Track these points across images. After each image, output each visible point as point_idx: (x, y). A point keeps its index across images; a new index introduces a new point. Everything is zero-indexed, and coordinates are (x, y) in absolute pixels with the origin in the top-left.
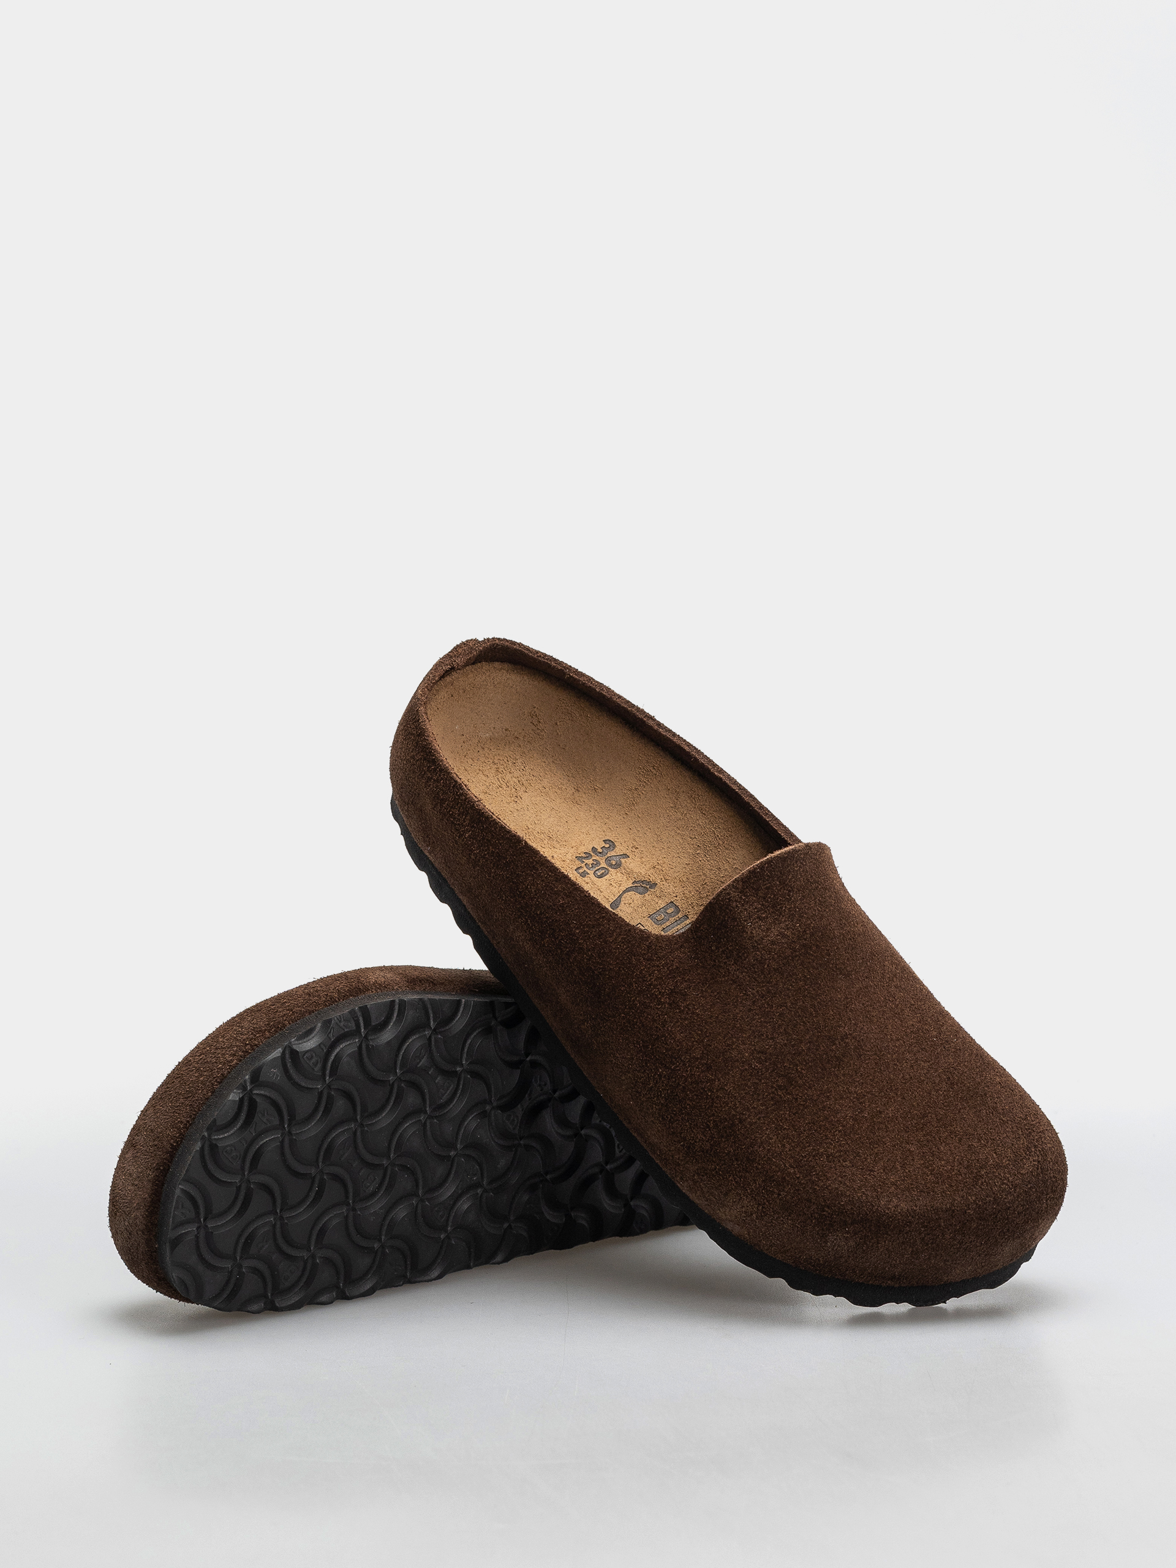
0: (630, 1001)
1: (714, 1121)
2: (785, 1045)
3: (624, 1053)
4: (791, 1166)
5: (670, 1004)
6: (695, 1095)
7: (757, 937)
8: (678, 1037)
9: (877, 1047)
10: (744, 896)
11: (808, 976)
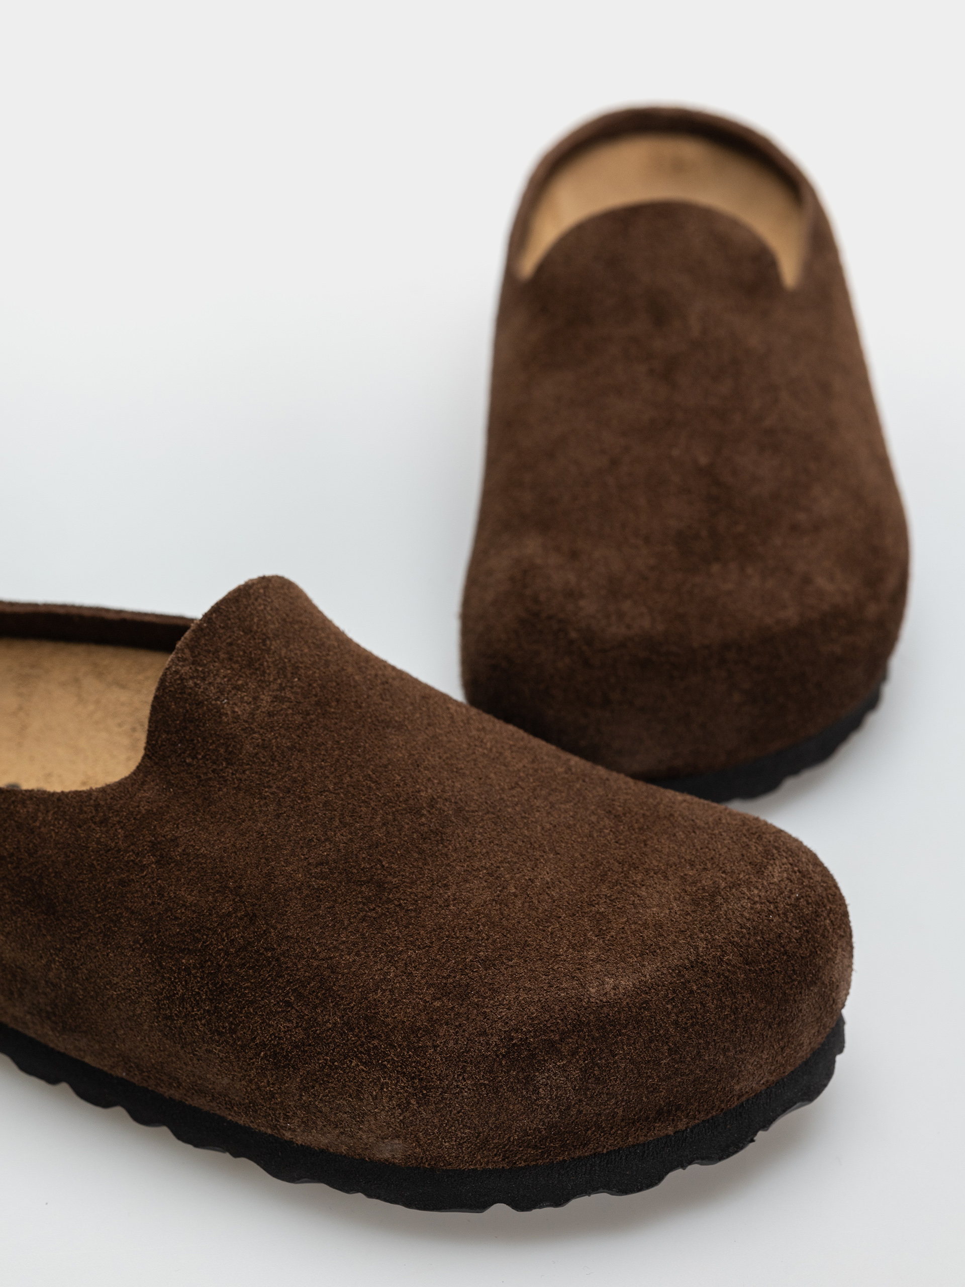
0: (99, 890)
1: (295, 990)
2: (351, 840)
3: (123, 969)
4: (435, 999)
5: (157, 862)
6: (250, 968)
7: (243, 714)
8: (190, 899)
9: (486, 803)
10: (201, 666)
11: (342, 742)
